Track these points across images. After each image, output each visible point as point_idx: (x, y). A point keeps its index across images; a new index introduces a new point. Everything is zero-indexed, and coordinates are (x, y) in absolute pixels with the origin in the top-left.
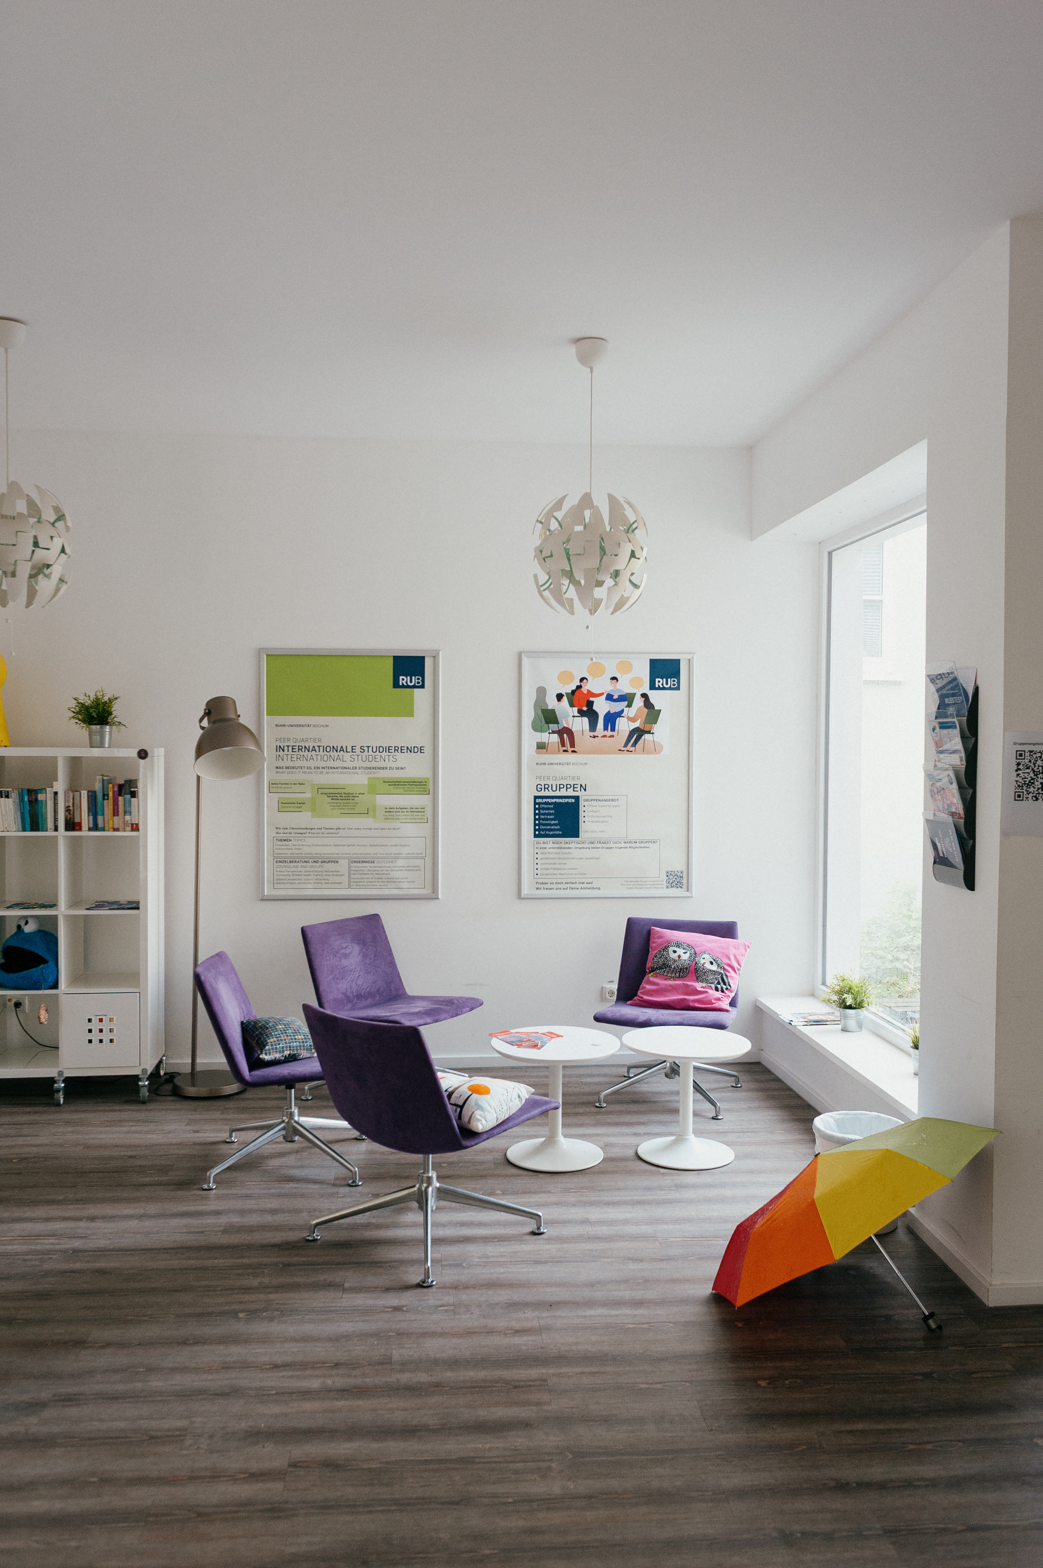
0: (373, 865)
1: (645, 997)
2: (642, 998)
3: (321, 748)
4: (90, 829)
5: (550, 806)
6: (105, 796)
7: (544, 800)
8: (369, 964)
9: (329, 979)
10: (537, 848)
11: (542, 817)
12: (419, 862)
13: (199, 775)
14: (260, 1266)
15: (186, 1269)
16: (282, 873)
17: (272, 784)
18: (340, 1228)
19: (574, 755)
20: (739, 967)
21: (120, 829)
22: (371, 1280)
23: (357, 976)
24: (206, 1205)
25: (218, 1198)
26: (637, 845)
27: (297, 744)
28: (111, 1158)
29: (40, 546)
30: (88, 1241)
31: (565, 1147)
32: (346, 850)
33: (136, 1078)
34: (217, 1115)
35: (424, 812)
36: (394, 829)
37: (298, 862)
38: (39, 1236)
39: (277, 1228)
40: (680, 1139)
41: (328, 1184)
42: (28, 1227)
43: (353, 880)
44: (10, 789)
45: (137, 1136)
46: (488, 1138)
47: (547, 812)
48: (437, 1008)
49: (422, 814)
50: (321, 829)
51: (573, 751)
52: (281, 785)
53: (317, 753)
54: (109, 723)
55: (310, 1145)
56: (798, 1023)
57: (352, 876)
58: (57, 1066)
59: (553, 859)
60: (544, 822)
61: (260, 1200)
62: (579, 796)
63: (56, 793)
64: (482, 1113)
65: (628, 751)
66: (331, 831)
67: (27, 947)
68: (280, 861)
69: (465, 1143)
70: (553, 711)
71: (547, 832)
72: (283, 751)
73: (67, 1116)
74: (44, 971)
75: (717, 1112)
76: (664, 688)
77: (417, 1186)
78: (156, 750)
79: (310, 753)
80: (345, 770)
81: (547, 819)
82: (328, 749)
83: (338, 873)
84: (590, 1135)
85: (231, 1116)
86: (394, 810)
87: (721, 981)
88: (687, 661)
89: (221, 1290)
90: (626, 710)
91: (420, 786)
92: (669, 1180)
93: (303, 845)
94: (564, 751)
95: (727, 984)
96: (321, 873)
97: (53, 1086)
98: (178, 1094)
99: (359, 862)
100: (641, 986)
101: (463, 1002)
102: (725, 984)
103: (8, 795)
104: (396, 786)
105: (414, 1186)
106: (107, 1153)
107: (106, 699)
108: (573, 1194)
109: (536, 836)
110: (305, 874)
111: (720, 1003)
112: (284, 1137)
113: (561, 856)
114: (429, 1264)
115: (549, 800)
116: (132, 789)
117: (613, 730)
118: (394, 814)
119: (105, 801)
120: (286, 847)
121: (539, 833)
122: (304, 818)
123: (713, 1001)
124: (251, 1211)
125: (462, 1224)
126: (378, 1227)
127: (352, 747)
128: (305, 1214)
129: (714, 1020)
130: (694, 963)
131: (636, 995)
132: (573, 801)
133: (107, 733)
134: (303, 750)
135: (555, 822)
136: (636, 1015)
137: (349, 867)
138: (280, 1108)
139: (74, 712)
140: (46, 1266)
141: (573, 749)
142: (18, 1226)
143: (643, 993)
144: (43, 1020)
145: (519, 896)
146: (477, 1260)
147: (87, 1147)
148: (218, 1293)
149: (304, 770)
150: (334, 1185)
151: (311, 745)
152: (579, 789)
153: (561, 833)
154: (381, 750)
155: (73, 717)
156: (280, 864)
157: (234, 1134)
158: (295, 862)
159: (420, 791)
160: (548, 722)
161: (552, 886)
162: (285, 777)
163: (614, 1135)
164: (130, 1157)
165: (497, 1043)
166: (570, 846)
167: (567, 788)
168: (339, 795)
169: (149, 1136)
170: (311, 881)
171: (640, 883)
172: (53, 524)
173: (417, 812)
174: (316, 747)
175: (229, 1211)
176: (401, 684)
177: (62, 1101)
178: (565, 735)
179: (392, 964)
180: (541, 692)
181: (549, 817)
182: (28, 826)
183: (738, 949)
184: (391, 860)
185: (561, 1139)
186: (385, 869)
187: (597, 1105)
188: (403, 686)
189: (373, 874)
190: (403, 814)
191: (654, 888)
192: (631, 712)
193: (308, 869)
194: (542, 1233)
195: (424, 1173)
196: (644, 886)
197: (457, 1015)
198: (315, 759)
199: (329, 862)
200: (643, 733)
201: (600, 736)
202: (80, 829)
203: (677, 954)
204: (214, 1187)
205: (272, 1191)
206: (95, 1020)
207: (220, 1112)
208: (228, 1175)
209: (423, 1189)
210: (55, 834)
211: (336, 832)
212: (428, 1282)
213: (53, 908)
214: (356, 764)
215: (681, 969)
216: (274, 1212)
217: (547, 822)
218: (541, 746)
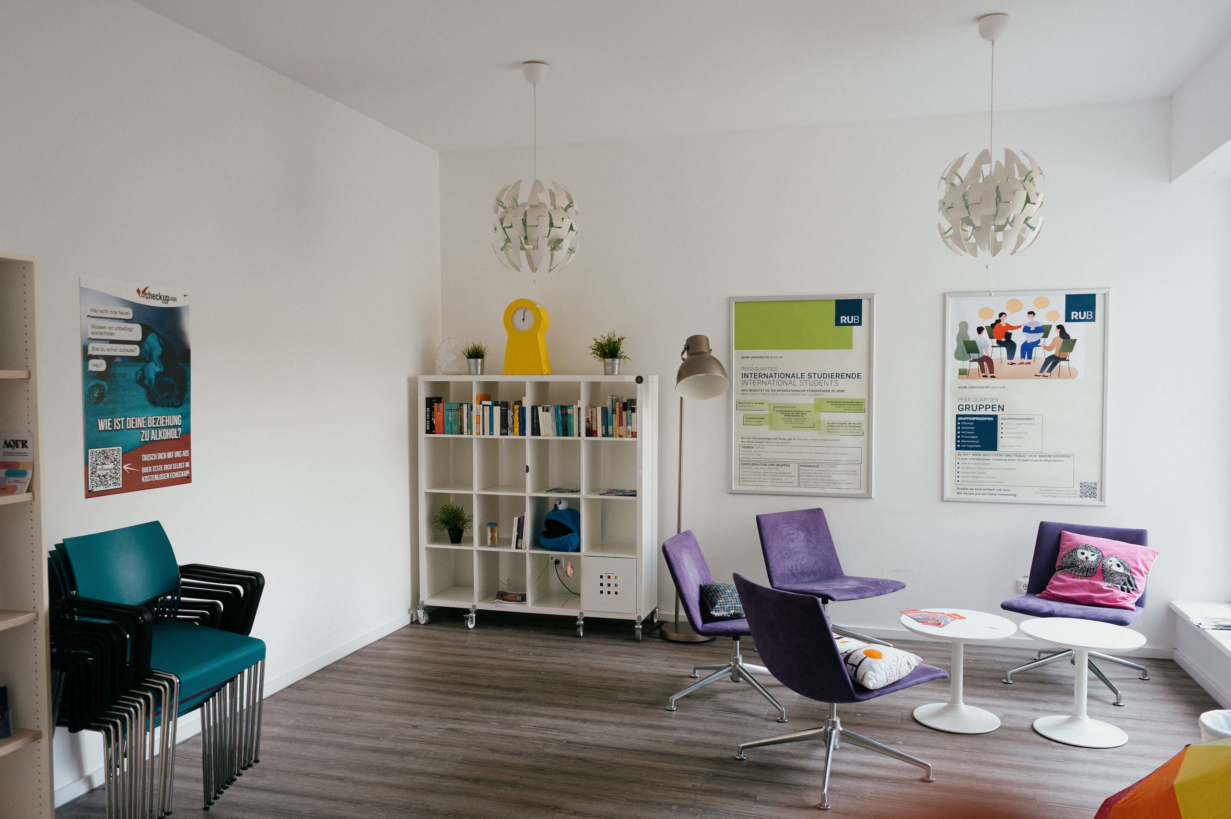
0: (817, 469)
1: (1052, 592)
2: (1050, 592)
3: (777, 375)
4: (603, 436)
5: (971, 424)
6: (614, 411)
7: (965, 418)
8: (812, 548)
9: (777, 557)
10: (958, 459)
11: (963, 432)
12: (857, 468)
13: (682, 396)
14: (695, 773)
15: (642, 767)
16: (745, 473)
17: (738, 403)
18: (763, 753)
19: (993, 380)
20: (1147, 572)
21: (624, 436)
22: (779, 797)
23: (801, 557)
24: (667, 722)
25: (678, 717)
26: (1052, 458)
27: (758, 372)
28: (605, 679)
29: (554, 226)
30: (578, 736)
31: (965, 712)
32: (796, 456)
33: (632, 623)
34: (689, 656)
35: (860, 427)
36: (835, 440)
37: (758, 465)
38: (547, 728)
39: (715, 746)
40: (1074, 717)
41: (761, 718)
42: (541, 721)
43: (802, 481)
44: (549, 406)
45: (628, 665)
46: (879, 695)
47: (967, 428)
48: (864, 587)
49: (859, 428)
50: (776, 439)
51: (992, 377)
52: (745, 404)
53: (774, 379)
54: (618, 356)
55: (750, 686)
56: (1207, 627)
57: (801, 477)
58: (579, 608)
59: (973, 468)
60: (965, 437)
61: (707, 723)
62: (997, 415)
63: (579, 409)
64: (873, 674)
65: (1044, 376)
66: (784, 441)
67: (559, 520)
68: (745, 463)
69: (858, 697)
70: (974, 343)
71: (968, 446)
72: (748, 377)
73: (583, 645)
74: (570, 538)
75: (1119, 698)
76: (1079, 320)
77: (824, 727)
78: (650, 377)
79: (768, 379)
80: (796, 392)
81: (968, 435)
82: (782, 376)
83: (790, 475)
84: (992, 706)
85: (699, 658)
86: (835, 425)
87: (1127, 582)
88: (1103, 295)
89: (663, 786)
90: (1042, 340)
91: (857, 405)
92: (1058, 752)
93: (762, 452)
94: (984, 376)
95: (1134, 585)
96: (776, 474)
97: (576, 622)
98: (664, 638)
99: (807, 466)
100: (1049, 582)
101: (888, 583)
102: (1131, 585)
103: (548, 410)
104: (837, 406)
105: (821, 728)
106: (604, 675)
107: (616, 339)
108: (966, 753)
109: (957, 449)
110: (764, 474)
111: (1125, 602)
112: (731, 678)
113: (980, 466)
114: (825, 791)
115: (970, 418)
116: (632, 406)
117: (1030, 357)
118: (835, 428)
119: (614, 415)
120: (749, 453)
121: (960, 446)
122: (763, 431)
123: (1118, 600)
124: (698, 731)
125: (863, 764)
126: (794, 756)
127: (802, 374)
128: (738, 739)
129: (1115, 617)
130: (1101, 564)
131: (1044, 589)
132: (992, 419)
133: (617, 364)
134: (763, 376)
135: (975, 437)
136: (1040, 606)
137: (799, 470)
138: (728, 655)
139: (593, 349)
140: (547, 750)
141: (992, 375)
142: (534, 719)
143: (1051, 588)
144: (569, 574)
145: (942, 499)
146: (870, 795)
147: (592, 669)
148: (660, 788)
149: (763, 393)
150: (766, 719)
151: (769, 372)
152: (997, 409)
153: (980, 446)
154: (825, 377)
155: (594, 353)
156: (745, 466)
157: (697, 671)
158: (756, 464)
159: (857, 410)
160: (969, 351)
161: (971, 492)
162: (749, 398)
163: (1014, 708)
164: (621, 680)
165: (906, 620)
166: (989, 458)
167: (986, 408)
168: (791, 413)
169: (638, 666)
170: (769, 480)
171: (1054, 492)
172: (565, 210)
173: (854, 426)
174: (773, 374)
175: (683, 728)
176: (842, 322)
177: (582, 634)
178: (985, 363)
179: (831, 549)
180: (964, 326)
181: (969, 433)
182: (561, 432)
183: (1147, 555)
184: (832, 465)
185: (962, 706)
186: (827, 472)
187: (1005, 681)
188: (844, 324)
189: (818, 476)
190: (843, 428)
191: (1068, 497)
192: (1048, 341)
193: (766, 471)
194: (932, 781)
195: (830, 718)
196: (1059, 495)
197: (881, 594)
198: (772, 384)
199: (782, 465)
200: (1058, 360)
201: (1017, 363)
202: (596, 436)
203: (1085, 556)
204: (675, 709)
205: (717, 718)
206: (605, 577)
207: (692, 654)
208: (686, 702)
209: (829, 730)
210: (579, 438)
211: (789, 441)
212: (824, 806)
213: (577, 493)
214: (805, 387)
215: (1088, 569)
216: (716, 733)
217: (967, 437)
218: (963, 373)
